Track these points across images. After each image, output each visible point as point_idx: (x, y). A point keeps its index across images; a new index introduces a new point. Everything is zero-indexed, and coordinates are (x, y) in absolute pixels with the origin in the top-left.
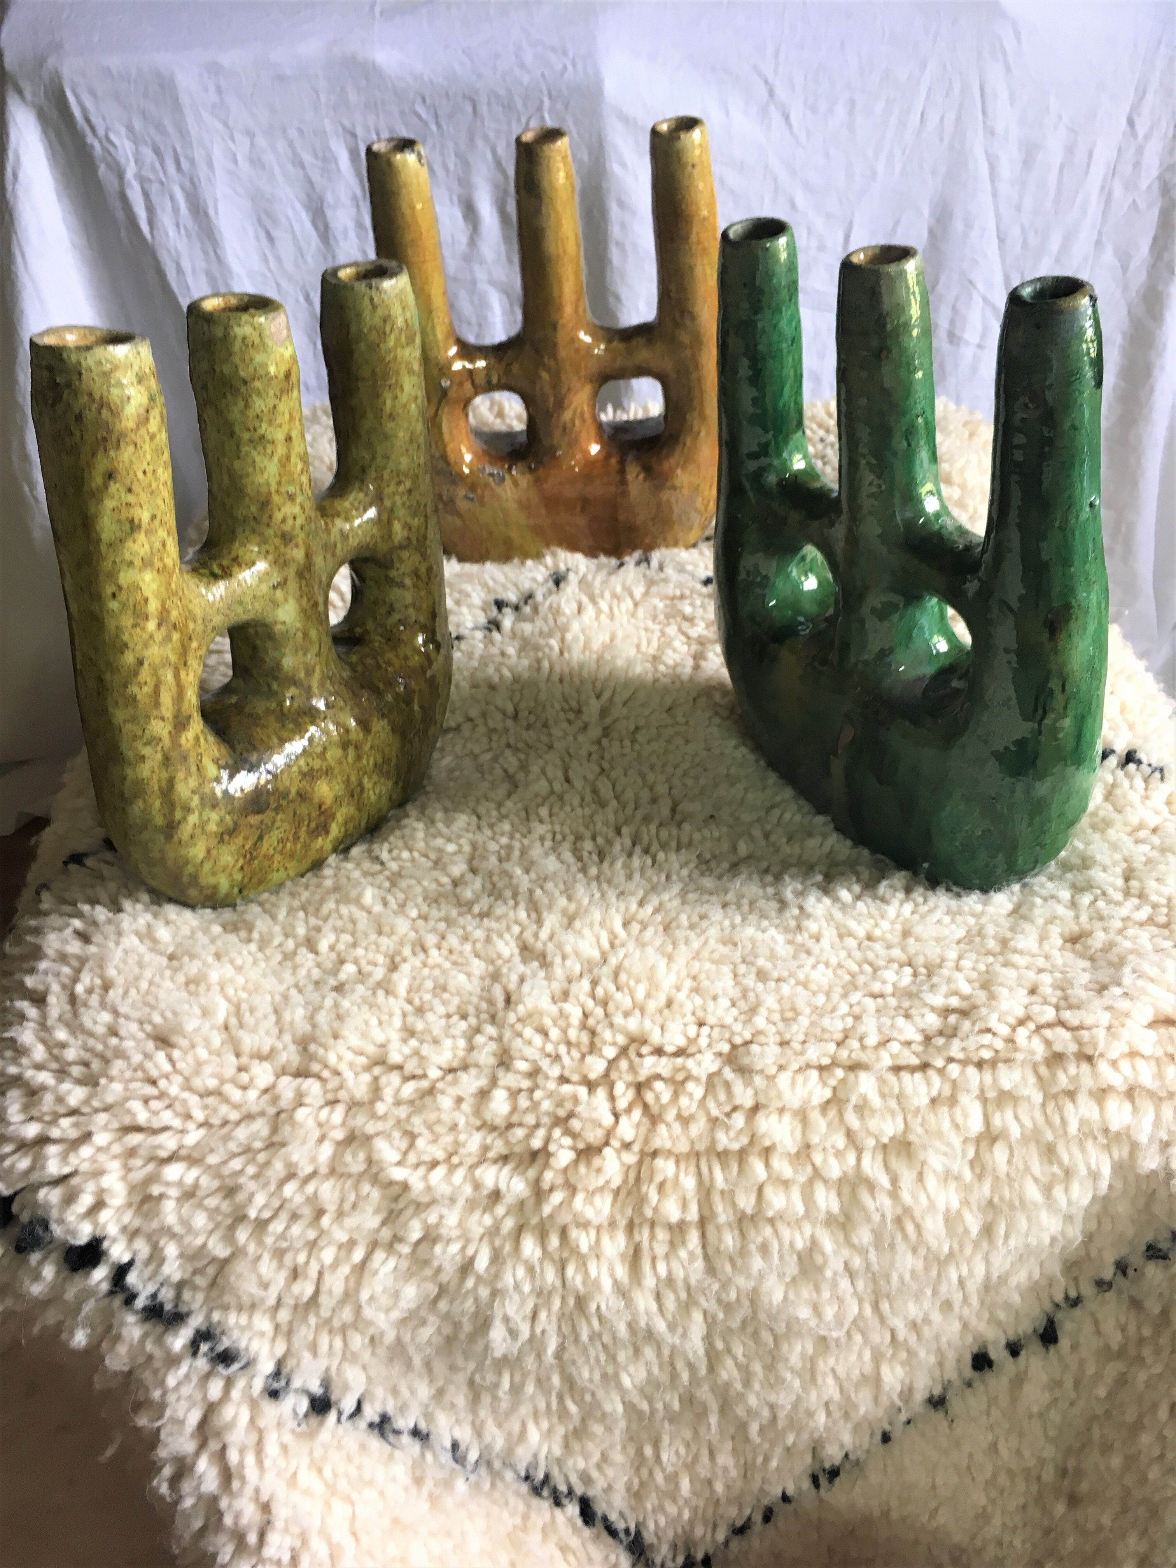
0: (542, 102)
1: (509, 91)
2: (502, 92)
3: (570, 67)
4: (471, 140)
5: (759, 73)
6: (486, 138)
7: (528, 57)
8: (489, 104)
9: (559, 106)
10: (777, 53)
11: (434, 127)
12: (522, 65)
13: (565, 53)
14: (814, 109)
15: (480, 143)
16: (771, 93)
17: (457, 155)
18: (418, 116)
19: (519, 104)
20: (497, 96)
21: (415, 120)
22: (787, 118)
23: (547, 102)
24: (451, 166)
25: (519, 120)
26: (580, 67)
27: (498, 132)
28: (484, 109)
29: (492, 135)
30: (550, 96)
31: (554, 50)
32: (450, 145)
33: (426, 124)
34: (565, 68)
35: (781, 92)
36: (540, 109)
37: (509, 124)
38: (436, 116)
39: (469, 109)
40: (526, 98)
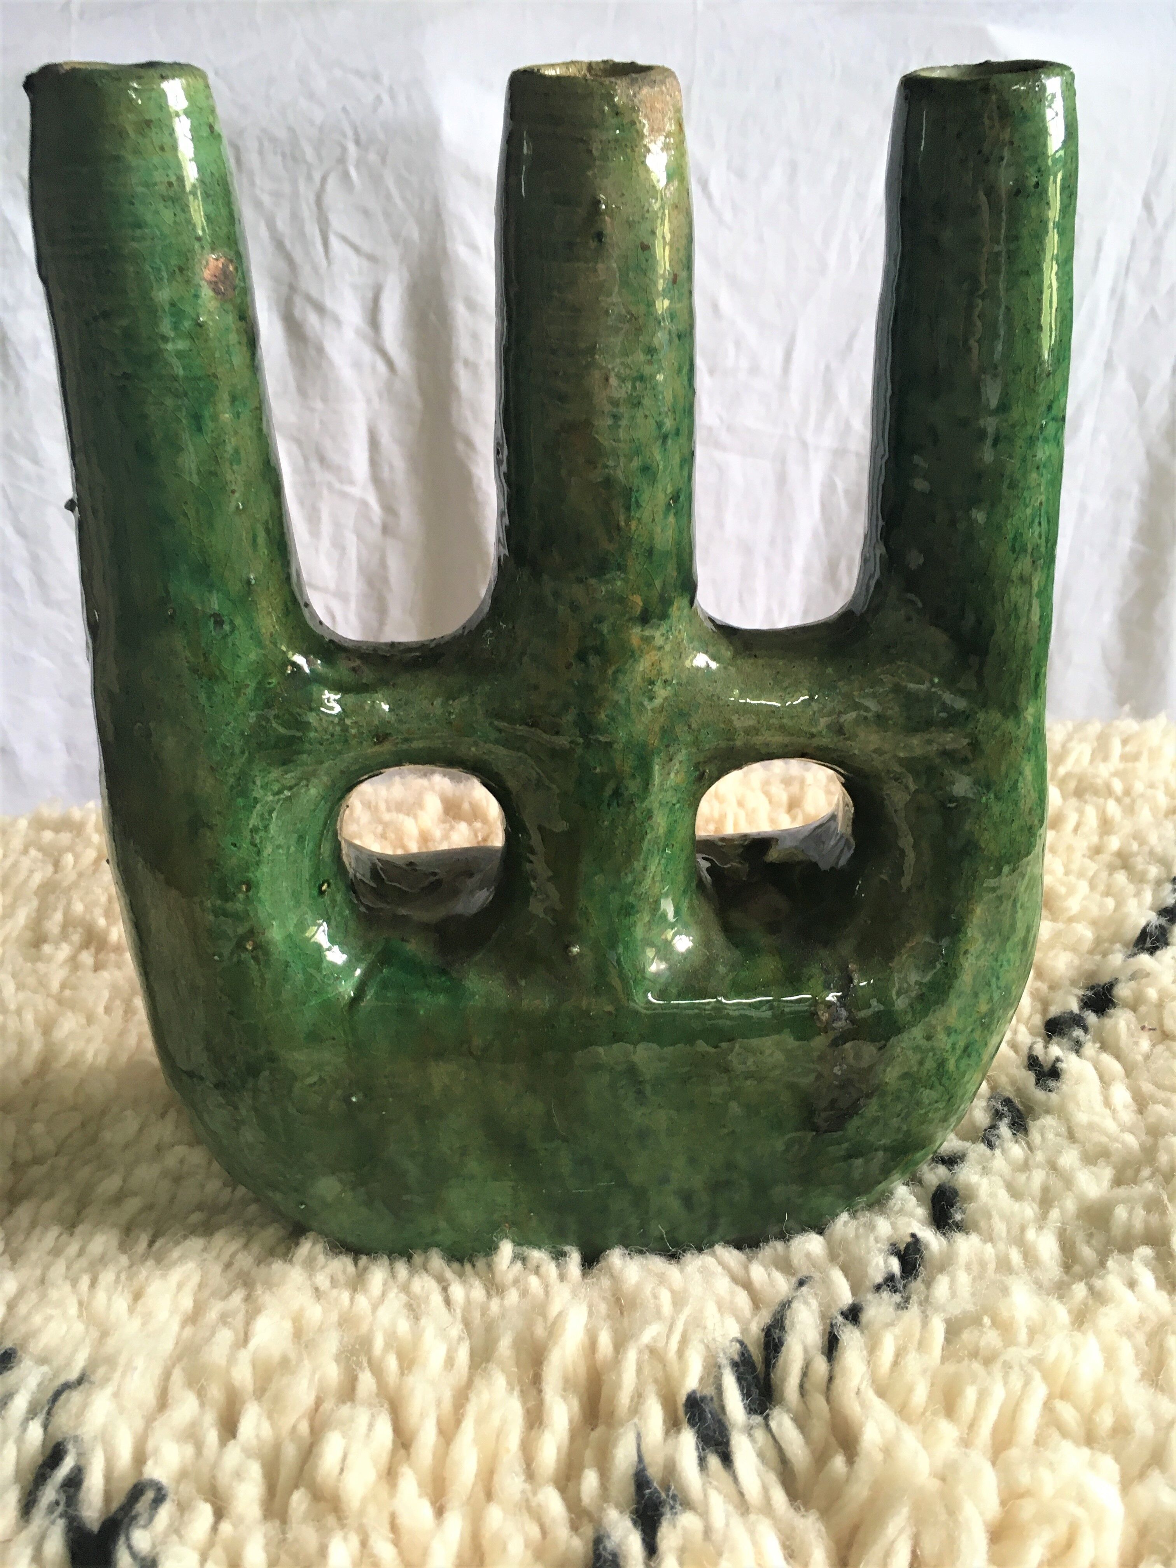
0: (344, 149)
1: (291, 130)
2: (282, 134)
3: (386, 98)
6: (258, 205)
7: (320, 84)
8: (261, 152)
9: (373, 157)
12: (311, 96)
13: (377, 78)
14: (741, 174)
19: (309, 153)
20: (273, 140)
23: (352, 148)
25: (309, 178)
26: (402, 99)
27: (277, 195)
29: (266, 199)
30: (357, 142)
31: (358, 73)
34: (378, 99)
36: (342, 160)
37: (294, 183)
40: (318, 146)
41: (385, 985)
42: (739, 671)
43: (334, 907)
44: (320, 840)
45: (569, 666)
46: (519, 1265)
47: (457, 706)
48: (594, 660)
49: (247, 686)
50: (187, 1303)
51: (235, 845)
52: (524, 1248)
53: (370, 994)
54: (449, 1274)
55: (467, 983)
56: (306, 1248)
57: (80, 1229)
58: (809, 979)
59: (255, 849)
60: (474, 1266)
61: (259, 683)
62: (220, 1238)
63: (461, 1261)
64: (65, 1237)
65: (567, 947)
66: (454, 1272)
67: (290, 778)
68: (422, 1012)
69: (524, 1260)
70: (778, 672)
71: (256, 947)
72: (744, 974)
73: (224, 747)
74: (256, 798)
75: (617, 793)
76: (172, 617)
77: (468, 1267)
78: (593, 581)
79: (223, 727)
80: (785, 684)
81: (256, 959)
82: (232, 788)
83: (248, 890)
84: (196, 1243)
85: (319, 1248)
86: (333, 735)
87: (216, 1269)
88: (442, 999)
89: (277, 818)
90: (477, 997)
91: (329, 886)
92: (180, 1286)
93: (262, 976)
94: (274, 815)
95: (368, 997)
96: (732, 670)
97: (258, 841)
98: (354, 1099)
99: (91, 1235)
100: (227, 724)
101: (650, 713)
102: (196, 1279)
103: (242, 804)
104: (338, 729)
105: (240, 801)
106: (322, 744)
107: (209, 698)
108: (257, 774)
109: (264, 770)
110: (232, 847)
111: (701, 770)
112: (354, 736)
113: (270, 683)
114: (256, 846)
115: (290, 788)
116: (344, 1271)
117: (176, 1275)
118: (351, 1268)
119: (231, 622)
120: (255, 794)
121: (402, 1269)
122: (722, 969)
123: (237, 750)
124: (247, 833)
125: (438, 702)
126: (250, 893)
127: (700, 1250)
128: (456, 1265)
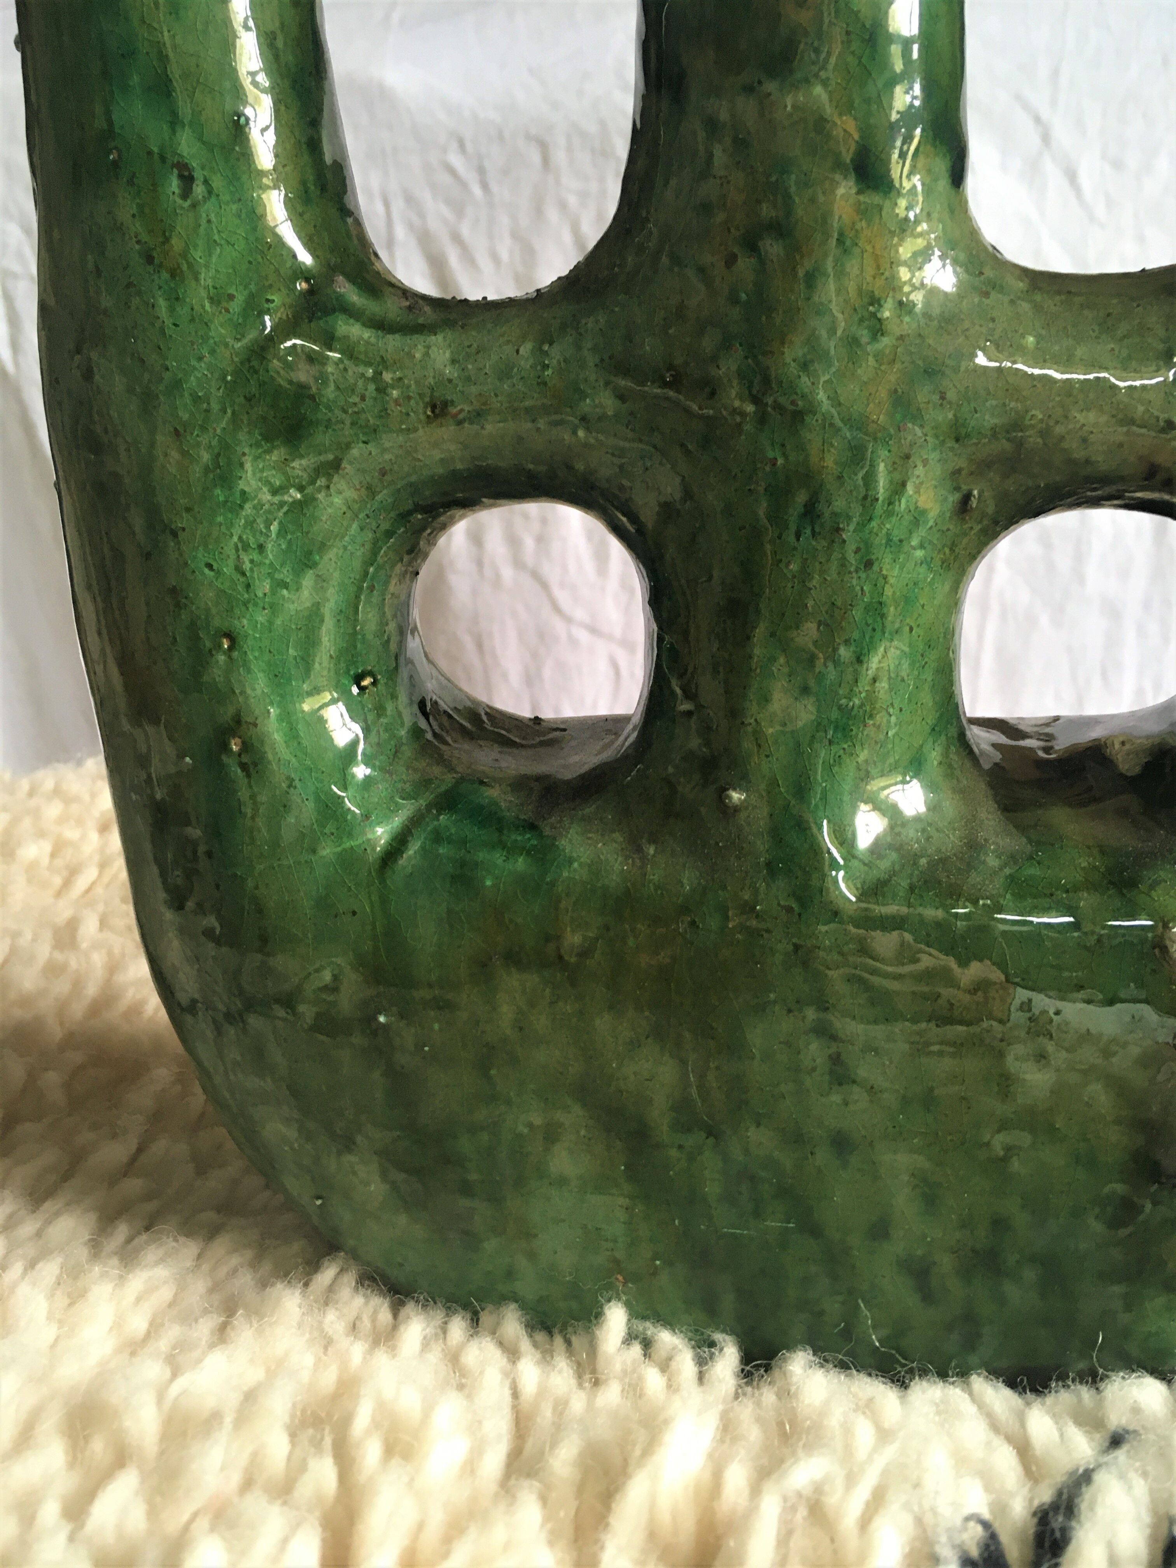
1: (603, 124)
2: (592, 128)
4: (538, 211)
5: (1026, 106)
6: (563, 206)
8: (570, 149)
10: (1055, 74)
11: (477, 191)
14: (1118, 165)
15: (552, 214)
16: (1046, 138)
17: (515, 235)
18: (451, 171)
20: (583, 135)
21: (445, 178)
22: (1072, 176)
24: (505, 256)
27: (583, 195)
28: (560, 156)
29: (572, 200)
32: (504, 221)
33: (463, 185)
35: (1061, 133)
38: (481, 171)
39: (535, 157)
41: (437, 837)
42: (1038, 308)
43: (379, 716)
44: (357, 597)
45: (731, 261)
46: (636, 1349)
47: (556, 353)
48: (773, 248)
49: (231, 297)
50: (138, 1324)
51: (210, 566)
52: (648, 1324)
53: (413, 848)
54: (525, 1345)
55: (563, 843)
56: (327, 1274)
57: (49, 1206)
58: (1152, 887)
59: (242, 579)
60: (568, 1343)
61: (252, 296)
62: (221, 1245)
63: (549, 1331)
64: (23, 1212)
65: (722, 792)
66: (535, 1345)
67: (300, 466)
68: (488, 883)
69: (647, 1344)
70: (1109, 315)
71: (246, 747)
72: (1033, 871)
73: (196, 399)
74: (243, 493)
75: (810, 512)
76: (115, 163)
77: (559, 1340)
78: (771, 86)
79: (194, 362)
80: (1119, 333)
81: (244, 767)
82: (207, 470)
83: (231, 648)
84: (190, 1249)
85: (350, 1279)
86: (363, 398)
87: (199, 1286)
88: (521, 863)
89: (279, 534)
90: (576, 865)
91: (374, 683)
92: (138, 1300)
93: (253, 797)
94: (274, 527)
95: (411, 852)
96: (1025, 306)
97: (247, 566)
98: (382, 1019)
99: (57, 1214)
100: (200, 359)
101: (871, 361)
102: (166, 1293)
103: (221, 498)
104: (372, 387)
105: (219, 494)
106: (345, 412)
107: (172, 310)
108: (247, 450)
109: (258, 445)
110: (206, 571)
111: (965, 488)
112: (397, 402)
113: (268, 301)
114: (243, 574)
115: (301, 489)
116: (374, 1319)
117: (138, 1281)
118: (385, 1315)
119: (206, 182)
120: (242, 485)
121: (458, 1327)
122: (992, 861)
123: (215, 406)
124: (229, 550)
125: (526, 349)
126: (235, 654)
127: (943, 1375)
128: (541, 1336)
